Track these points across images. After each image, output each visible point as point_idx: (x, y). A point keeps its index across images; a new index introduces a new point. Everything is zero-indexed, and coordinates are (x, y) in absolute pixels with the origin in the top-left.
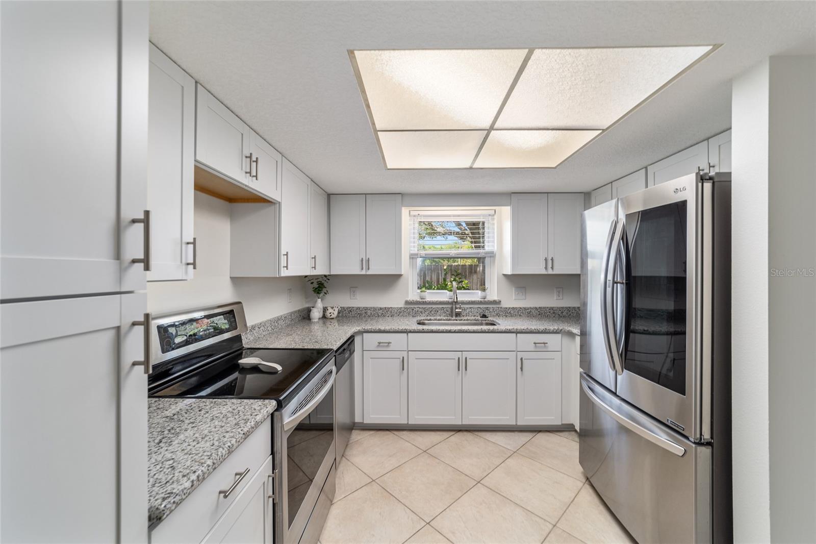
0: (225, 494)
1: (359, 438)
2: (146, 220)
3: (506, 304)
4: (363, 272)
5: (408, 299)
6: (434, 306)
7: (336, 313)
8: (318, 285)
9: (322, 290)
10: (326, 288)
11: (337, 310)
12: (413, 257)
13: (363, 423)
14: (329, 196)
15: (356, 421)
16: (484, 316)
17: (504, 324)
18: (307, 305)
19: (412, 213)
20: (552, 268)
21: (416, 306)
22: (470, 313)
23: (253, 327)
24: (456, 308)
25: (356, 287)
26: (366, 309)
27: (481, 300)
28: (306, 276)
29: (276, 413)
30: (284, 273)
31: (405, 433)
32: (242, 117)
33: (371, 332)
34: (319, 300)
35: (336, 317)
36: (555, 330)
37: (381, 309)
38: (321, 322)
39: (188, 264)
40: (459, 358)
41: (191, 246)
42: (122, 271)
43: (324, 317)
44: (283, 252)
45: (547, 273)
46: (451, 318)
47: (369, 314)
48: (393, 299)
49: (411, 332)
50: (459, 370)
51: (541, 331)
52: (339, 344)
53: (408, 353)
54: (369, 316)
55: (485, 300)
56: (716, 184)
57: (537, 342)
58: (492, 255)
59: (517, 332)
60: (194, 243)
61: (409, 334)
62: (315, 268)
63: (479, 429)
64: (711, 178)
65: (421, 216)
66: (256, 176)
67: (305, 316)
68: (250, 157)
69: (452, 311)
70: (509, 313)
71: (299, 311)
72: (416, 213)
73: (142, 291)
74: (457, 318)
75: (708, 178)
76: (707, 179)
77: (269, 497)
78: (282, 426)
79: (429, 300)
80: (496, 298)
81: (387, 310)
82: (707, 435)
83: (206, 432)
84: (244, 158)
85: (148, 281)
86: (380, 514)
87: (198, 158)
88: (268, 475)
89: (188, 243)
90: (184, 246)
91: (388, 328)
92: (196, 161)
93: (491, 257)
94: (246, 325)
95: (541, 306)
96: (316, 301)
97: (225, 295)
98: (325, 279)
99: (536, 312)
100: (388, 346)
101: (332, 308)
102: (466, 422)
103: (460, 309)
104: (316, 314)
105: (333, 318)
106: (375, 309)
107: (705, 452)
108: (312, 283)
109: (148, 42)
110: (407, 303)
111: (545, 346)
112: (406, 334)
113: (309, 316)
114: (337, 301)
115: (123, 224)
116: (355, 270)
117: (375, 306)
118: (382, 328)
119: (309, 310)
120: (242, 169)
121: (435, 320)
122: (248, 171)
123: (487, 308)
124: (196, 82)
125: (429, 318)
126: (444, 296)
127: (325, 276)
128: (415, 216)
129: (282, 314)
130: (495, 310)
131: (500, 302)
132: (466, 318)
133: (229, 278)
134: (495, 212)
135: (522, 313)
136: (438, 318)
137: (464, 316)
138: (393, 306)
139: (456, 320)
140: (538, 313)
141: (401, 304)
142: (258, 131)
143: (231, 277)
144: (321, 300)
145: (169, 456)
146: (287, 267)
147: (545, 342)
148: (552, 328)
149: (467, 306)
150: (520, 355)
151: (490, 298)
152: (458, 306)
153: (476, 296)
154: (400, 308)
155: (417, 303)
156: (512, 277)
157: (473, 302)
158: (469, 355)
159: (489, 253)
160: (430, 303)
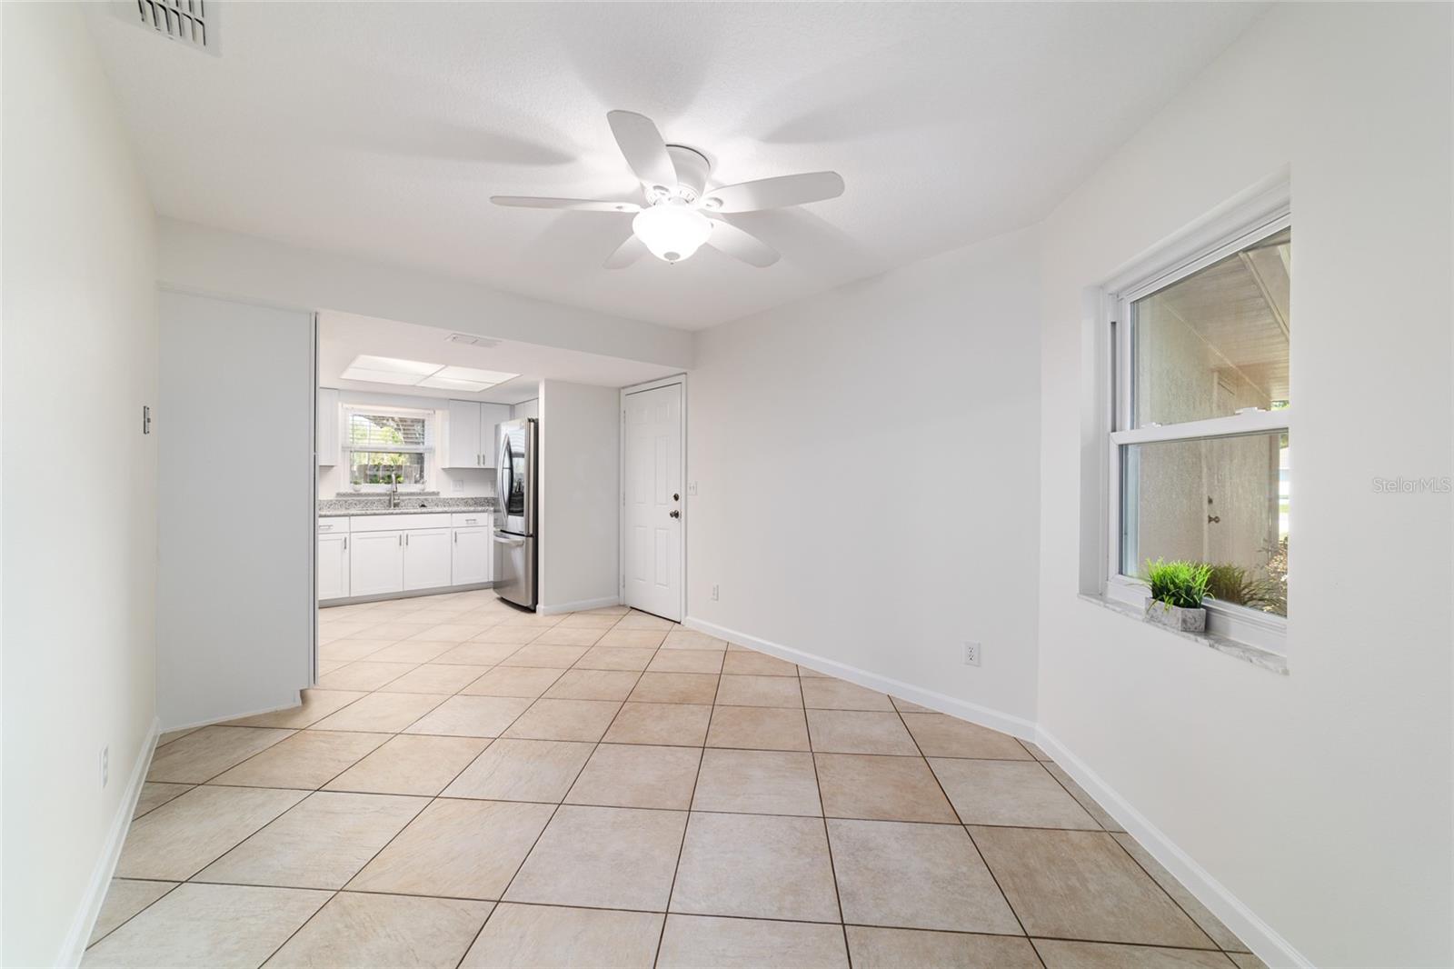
3: (443, 496)
5: (340, 492)
6: (369, 498)
12: (345, 449)
20: (484, 463)
21: (350, 497)
22: (409, 504)
24: (394, 499)
27: (420, 491)
31: (347, 606)
36: (482, 510)
40: (400, 535)
45: (479, 468)
49: (353, 515)
50: (401, 544)
51: (471, 511)
53: (349, 534)
55: (424, 491)
56: (535, 422)
57: (467, 519)
58: (432, 449)
59: (452, 512)
61: (351, 517)
63: (419, 595)
69: (390, 502)
70: (446, 502)
76: (532, 421)
79: (361, 492)
80: (434, 490)
82: (531, 532)
95: (476, 497)
99: (472, 501)
102: (407, 589)
103: (399, 500)
107: (531, 539)
110: (338, 494)
111: (475, 522)
112: (348, 517)
118: (324, 514)
123: (426, 500)
126: (383, 488)
128: (348, 409)
130: (433, 501)
131: (439, 493)
132: (404, 505)
135: (459, 501)
137: (402, 507)
140: (474, 503)
141: (333, 497)
147: (475, 519)
149: (404, 498)
150: (454, 530)
151: (428, 490)
152: (396, 498)
153: (415, 488)
154: (331, 501)
155: (351, 495)
156: (450, 471)
157: (412, 494)
158: (410, 533)
159: (428, 449)
160: (365, 495)
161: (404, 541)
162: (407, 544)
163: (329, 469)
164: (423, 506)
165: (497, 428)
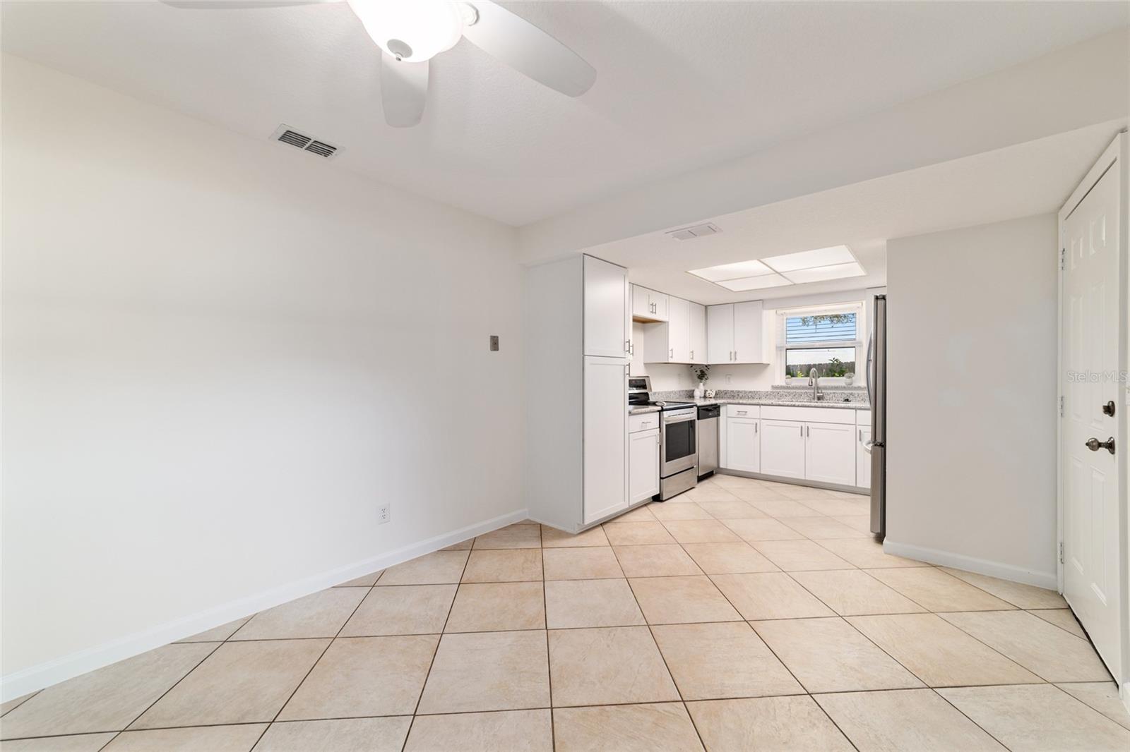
1: (723, 477)
4: (732, 362)
5: (774, 384)
6: (797, 391)
7: (714, 394)
8: (700, 372)
9: (704, 376)
10: (706, 374)
11: (714, 392)
12: (780, 349)
13: (726, 469)
14: (706, 307)
15: (721, 467)
18: (693, 389)
19: (779, 312)
21: (783, 390)
22: (833, 398)
23: (655, 393)
24: (818, 393)
25: (731, 375)
26: (739, 392)
27: (846, 386)
28: (692, 365)
29: (661, 412)
30: (671, 360)
31: (758, 480)
33: (734, 404)
34: (701, 384)
35: (714, 397)
37: (751, 392)
38: (703, 399)
40: (802, 427)
43: (705, 396)
44: (670, 349)
46: (812, 401)
47: (741, 396)
48: (761, 385)
49: (762, 405)
50: (802, 436)
52: (704, 404)
53: (762, 421)
54: (741, 398)
55: (851, 386)
58: (860, 344)
59: (859, 409)
62: (693, 358)
63: (823, 487)
65: (787, 314)
67: (690, 395)
68: (652, 305)
69: (814, 396)
71: (686, 390)
74: (818, 401)
75: (881, 297)
77: (658, 443)
78: (664, 418)
79: (793, 385)
80: (862, 384)
81: (756, 393)
92: (633, 313)
93: (860, 346)
94: (651, 389)
96: (699, 385)
97: (641, 371)
98: (706, 368)
100: (745, 414)
101: (711, 390)
102: (809, 479)
103: (822, 393)
104: (698, 394)
105: (711, 398)
106: (745, 392)
108: (696, 370)
110: (773, 387)
112: (759, 406)
113: (693, 396)
114: (715, 385)
116: (725, 360)
117: (746, 390)
118: (743, 402)
119: (694, 391)
122: (651, 311)
123: (851, 394)
127: (706, 366)
128: (782, 314)
129: (674, 390)
133: (643, 364)
134: (862, 304)
136: (802, 401)
137: (826, 400)
138: (761, 390)
139: (817, 403)
141: (769, 389)
142: (656, 290)
143: (645, 364)
144: (704, 385)
146: (672, 357)
149: (829, 391)
150: (859, 428)
151: (855, 385)
152: (820, 391)
153: (843, 382)
154: (768, 392)
155: (783, 387)
157: (837, 388)
158: (810, 425)
159: (857, 343)
160: (793, 388)
161: (805, 432)
162: (808, 435)
163: (765, 366)
164: (847, 400)
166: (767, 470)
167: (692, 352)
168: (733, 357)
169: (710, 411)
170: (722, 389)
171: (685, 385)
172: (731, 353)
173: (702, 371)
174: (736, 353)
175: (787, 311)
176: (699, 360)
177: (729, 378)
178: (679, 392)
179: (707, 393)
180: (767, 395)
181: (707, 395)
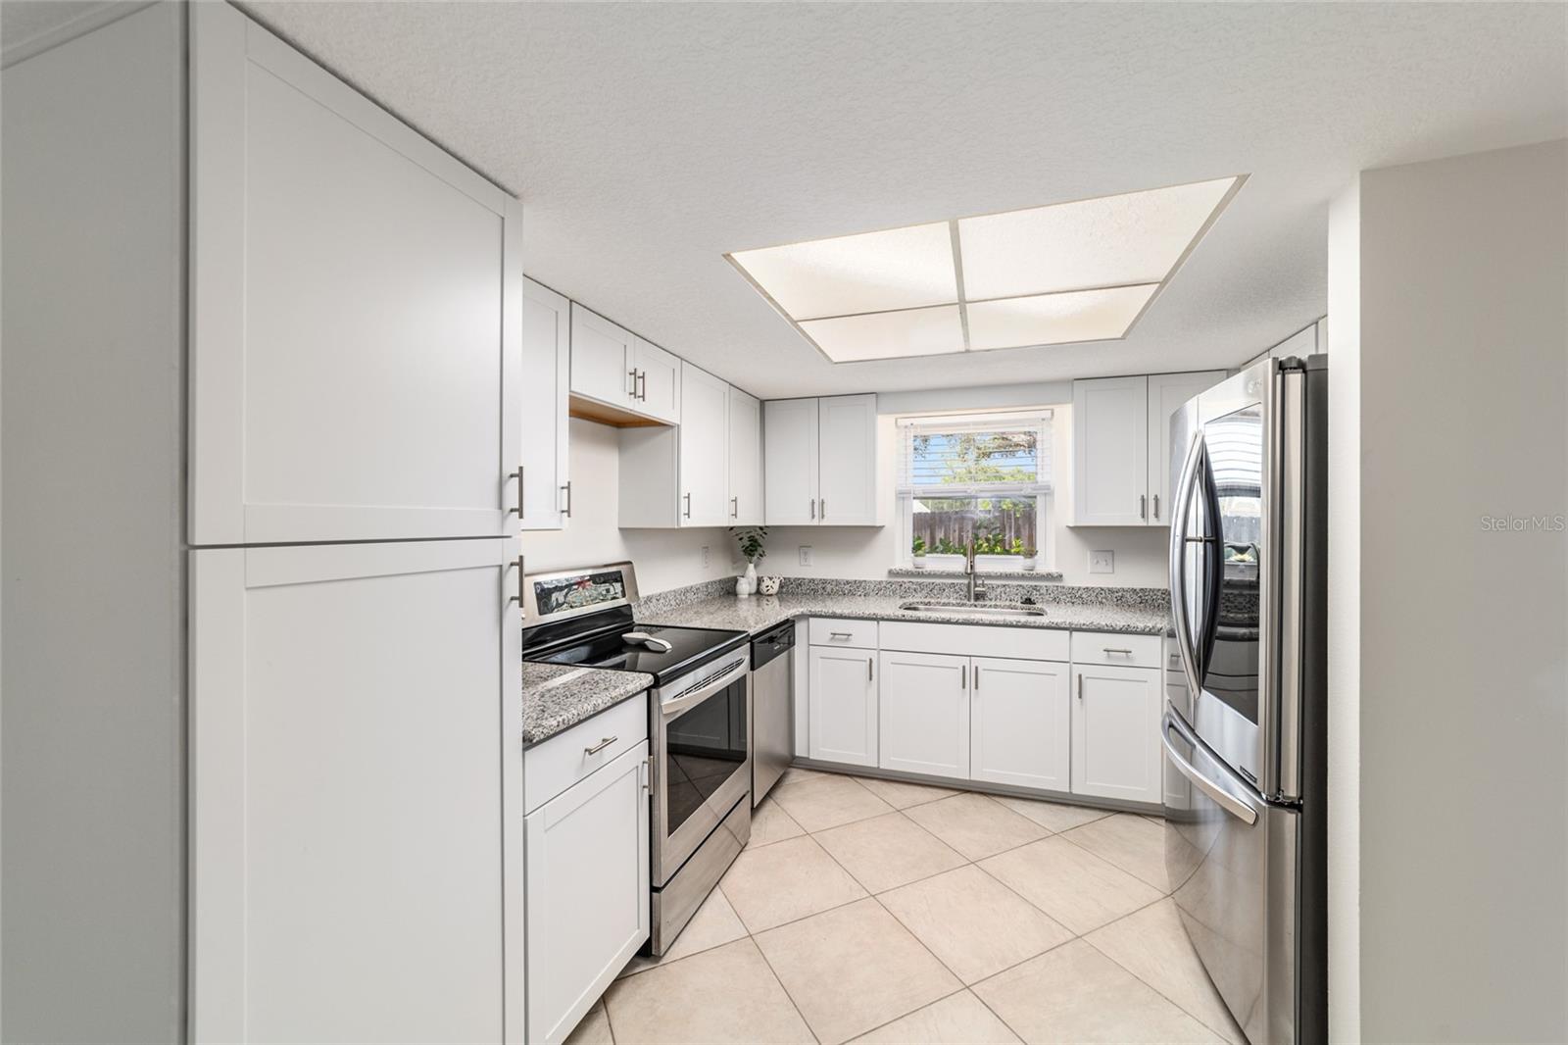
0: (589, 751)
1: (801, 779)
2: (520, 475)
3: (1072, 580)
4: (815, 523)
5: (893, 568)
6: (938, 581)
7: (776, 587)
8: (749, 543)
9: (756, 550)
10: (760, 546)
11: (778, 582)
12: (902, 496)
13: (808, 758)
14: (763, 403)
15: (797, 754)
16: (1029, 601)
17: (1055, 614)
18: (734, 574)
19: (902, 422)
20: (1157, 515)
21: (906, 580)
22: (1003, 595)
23: (649, 599)
24: (976, 586)
25: (810, 547)
26: (824, 582)
27: (1024, 572)
28: (732, 528)
29: (654, 691)
30: (685, 523)
31: (875, 782)
32: (626, 326)
33: (821, 616)
34: (751, 566)
35: (777, 594)
36: (1148, 629)
37: (848, 582)
38: (754, 598)
39: (563, 512)
40: (964, 667)
41: (566, 491)
42: (504, 519)
43: (758, 592)
44: (684, 493)
45: (1145, 524)
46: (966, 601)
47: (829, 589)
48: (867, 567)
49: (885, 619)
50: (964, 687)
51: (1118, 628)
52: (760, 628)
53: (879, 654)
54: (829, 594)
55: (1034, 572)
56: (1310, 375)
57: (1110, 648)
58: (1046, 491)
59: (1072, 629)
60: (568, 488)
61: (881, 622)
62: (735, 515)
63: (1003, 793)
64: (1301, 366)
65: (916, 427)
66: (643, 397)
67: (728, 591)
68: (635, 374)
69: (969, 591)
70: (1078, 597)
71: (720, 581)
72: (908, 422)
73: (517, 537)
74: (976, 603)
75: (1294, 364)
76: (1295, 368)
77: (644, 787)
78: (660, 707)
79: (928, 569)
80: (1054, 570)
81: (858, 584)
82: (1292, 791)
83: (576, 692)
84: (628, 375)
85: (523, 530)
86: (807, 873)
87: (573, 389)
88: (642, 760)
89: (563, 488)
90: (559, 491)
91: (846, 612)
92: (570, 391)
93: (1045, 494)
94: (637, 593)
95: (1143, 587)
96: (746, 568)
97: (610, 551)
98: (761, 532)
99: (1135, 597)
100: (847, 640)
101: (771, 579)
102: (977, 776)
103: (984, 587)
104: (745, 587)
105: (771, 595)
106: (838, 583)
108: (741, 539)
109: (522, 276)
110: (891, 573)
111: (1128, 657)
112: (876, 622)
113: (735, 591)
114: (781, 567)
115: (504, 479)
116: (801, 518)
117: (839, 578)
118: (838, 611)
119: (735, 581)
120: (625, 390)
121: (938, 603)
122: (633, 391)
123: (1035, 588)
124: (571, 301)
125: (927, 600)
126: (956, 563)
127: (761, 528)
128: (906, 427)
129: (692, 584)
130: (1050, 592)
131: (1061, 576)
132: (993, 603)
133: (617, 530)
134: (1052, 414)
135: (1106, 598)
136: (946, 601)
137: (991, 600)
138: (867, 579)
139: (976, 606)
140: (1139, 600)
141: (883, 576)
142: (646, 337)
143: (620, 529)
144: (755, 567)
145: (541, 703)
146: (688, 514)
147: (1128, 649)
148: (1141, 626)
149: (995, 582)
150: (1077, 670)
151: (1041, 569)
152: (979, 582)
153: (1016, 564)
154: (880, 583)
155: (909, 574)
156: (1084, 533)
157: (1009, 577)
158: (982, 664)
159: (1041, 488)
160: (930, 575)
161: (971, 680)
162: (977, 687)
163: (874, 530)
165: (1176, 420)
166: (891, 763)
167: (735, 500)
168: (816, 513)
169: (775, 641)
170: (792, 575)
171: (715, 570)
172: (813, 503)
173: (753, 540)
174: (823, 502)
175: (915, 421)
176: (748, 518)
177: (806, 553)
178: (707, 585)
179: (763, 585)
180: (880, 590)
181: (764, 589)
